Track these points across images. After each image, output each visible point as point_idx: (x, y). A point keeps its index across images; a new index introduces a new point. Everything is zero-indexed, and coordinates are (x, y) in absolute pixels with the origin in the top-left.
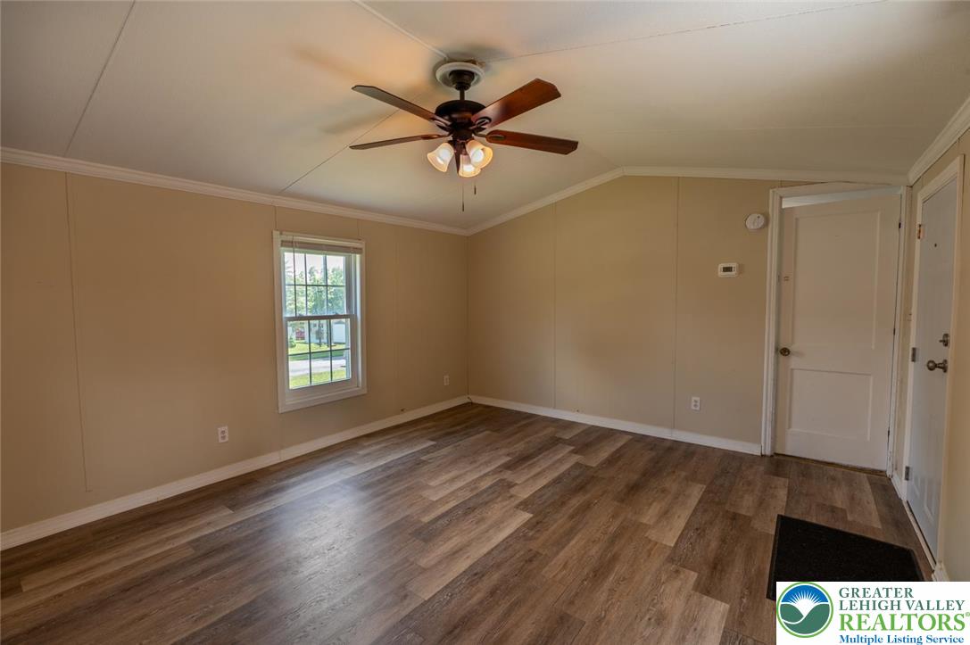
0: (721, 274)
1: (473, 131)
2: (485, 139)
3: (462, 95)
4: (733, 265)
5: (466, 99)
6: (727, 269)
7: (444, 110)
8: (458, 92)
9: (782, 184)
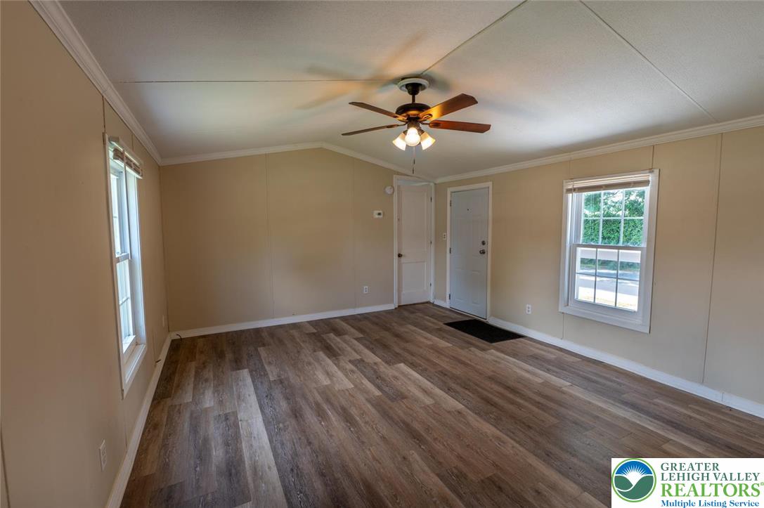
0: (377, 216)
1: (420, 122)
2: (428, 126)
3: (414, 100)
4: (381, 212)
5: (416, 102)
6: (379, 214)
7: (403, 110)
8: (411, 96)
9: (398, 173)
